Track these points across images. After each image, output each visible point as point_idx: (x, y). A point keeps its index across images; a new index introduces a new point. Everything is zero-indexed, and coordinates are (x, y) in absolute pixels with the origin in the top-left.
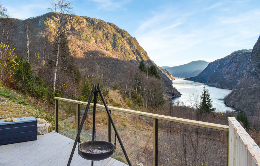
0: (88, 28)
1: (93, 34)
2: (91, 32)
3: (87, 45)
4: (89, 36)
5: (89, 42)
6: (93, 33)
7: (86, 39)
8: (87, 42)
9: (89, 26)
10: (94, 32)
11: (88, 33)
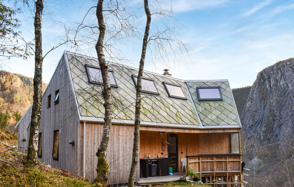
0: (23, 89)
3: (21, 110)
5: (24, 106)
6: (29, 95)
7: (20, 103)
8: (21, 106)
9: (25, 86)
11: (23, 95)
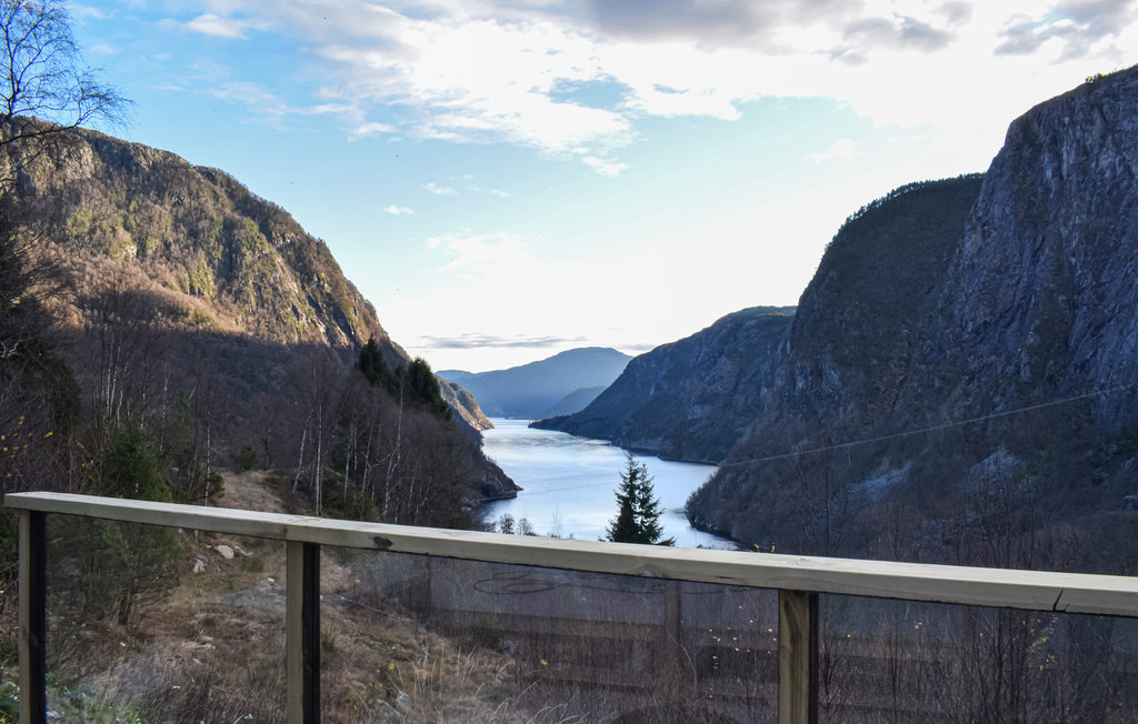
0: (102, 186)
1: (125, 217)
2: (119, 207)
3: (96, 265)
4: (104, 223)
5: (106, 252)
6: (128, 211)
7: (91, 239)
8: (95, 251)
9: (110, 177)
10: (131, 208)
11: (103, 209)
